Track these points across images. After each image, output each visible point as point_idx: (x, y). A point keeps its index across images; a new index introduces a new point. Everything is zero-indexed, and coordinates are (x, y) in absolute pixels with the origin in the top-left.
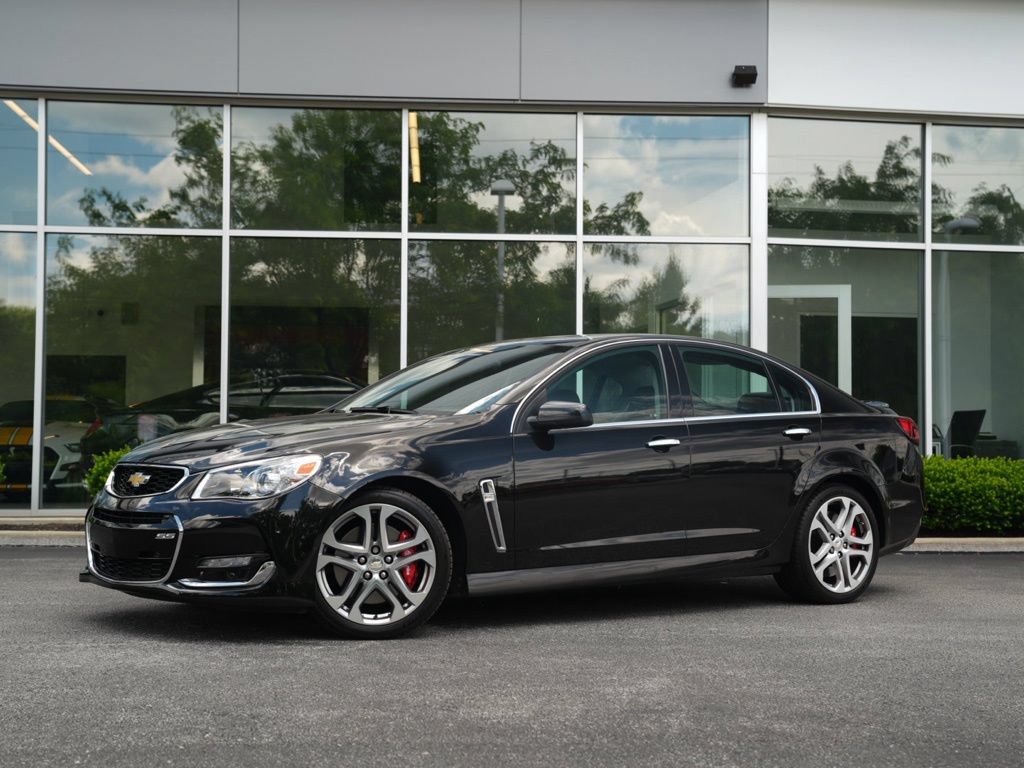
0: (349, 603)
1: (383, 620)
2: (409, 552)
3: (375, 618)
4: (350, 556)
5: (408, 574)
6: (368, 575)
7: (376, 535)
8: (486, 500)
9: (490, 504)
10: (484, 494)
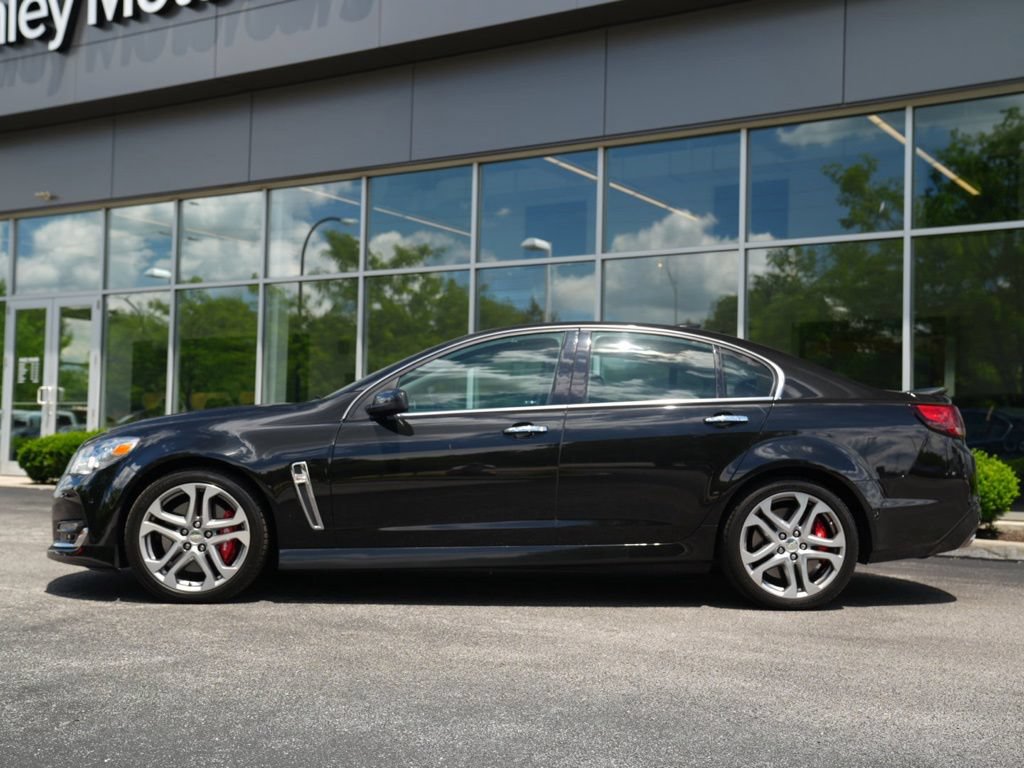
0: (167, 568)
1: (195, 587)
2: (227, 530)
3: (190, 585)
4: (173, 527)
5: (225, 549)
6: (187, 546)
7: (198, 510)
8: (297, 482)
9: (302, 485)
10: (295, 476)
